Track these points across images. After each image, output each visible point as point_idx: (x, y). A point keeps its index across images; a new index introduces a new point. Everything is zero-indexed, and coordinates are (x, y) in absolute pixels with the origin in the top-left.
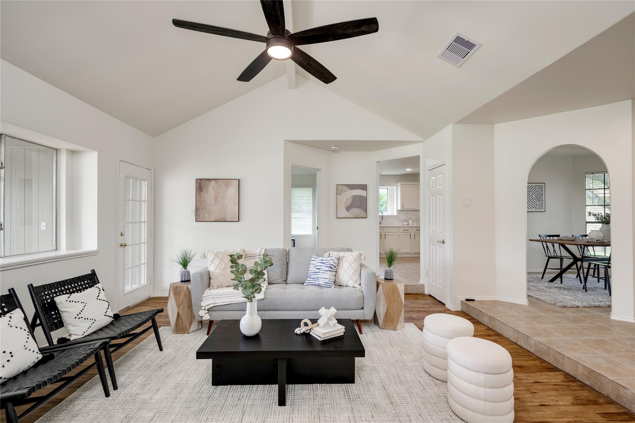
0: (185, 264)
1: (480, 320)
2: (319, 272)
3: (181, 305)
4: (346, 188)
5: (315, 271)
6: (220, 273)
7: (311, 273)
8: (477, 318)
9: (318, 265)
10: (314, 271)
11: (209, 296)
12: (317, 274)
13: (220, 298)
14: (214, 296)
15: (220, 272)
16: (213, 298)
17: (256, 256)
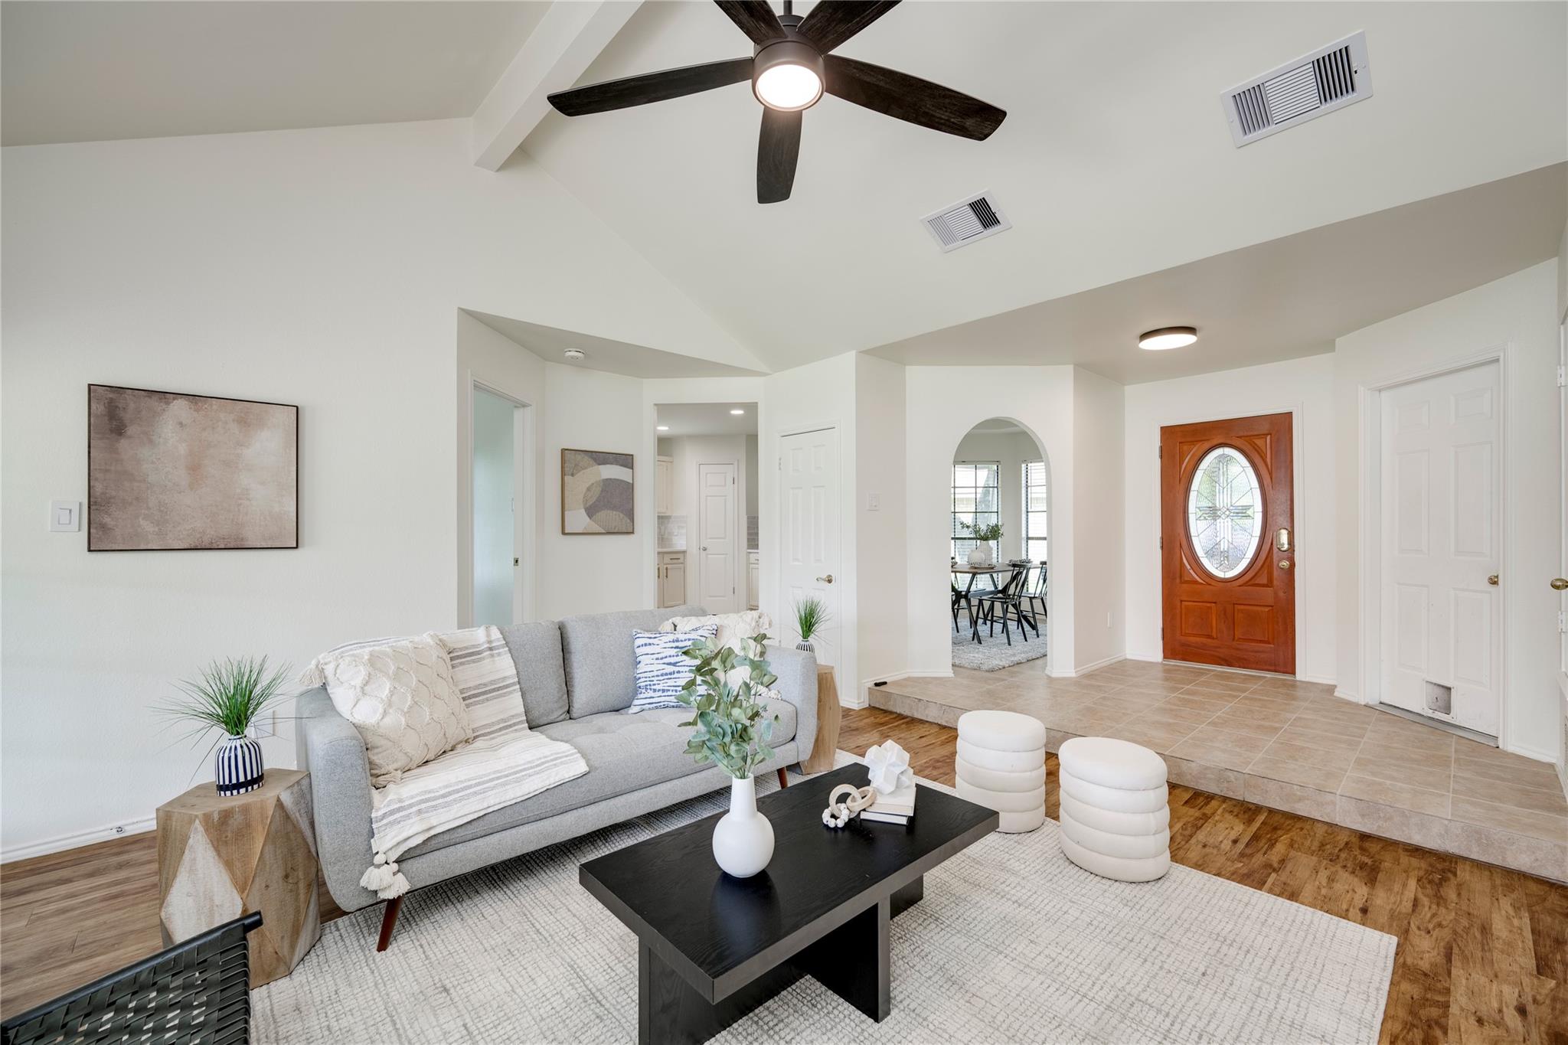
0: (236, 717)
1: (917, 715)
2: (678, 672)
3: (257, 879)
4: (587, 459)
5: (664, 672)
6: (403, 723)
7: (653, 679)
8: (909, 714)
9: (668, 654)
10: (662, 672)
11: (399, 810)
12: (672, 676)
13: (447, 805)
14: (423, 806)
15: (403, 720)
16: (420, 811)
17: (479, 653)
